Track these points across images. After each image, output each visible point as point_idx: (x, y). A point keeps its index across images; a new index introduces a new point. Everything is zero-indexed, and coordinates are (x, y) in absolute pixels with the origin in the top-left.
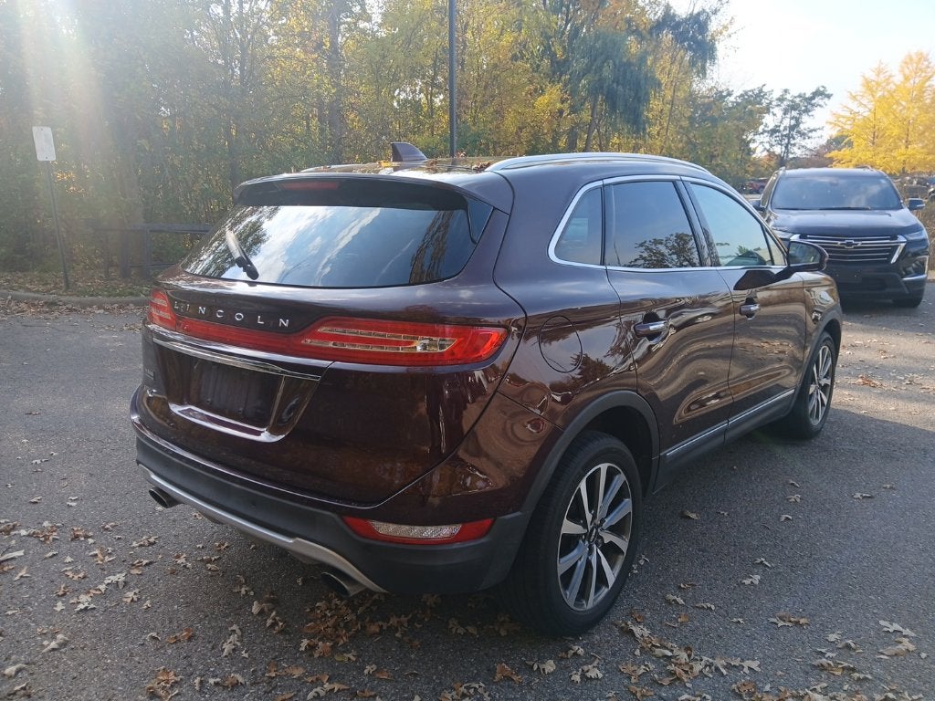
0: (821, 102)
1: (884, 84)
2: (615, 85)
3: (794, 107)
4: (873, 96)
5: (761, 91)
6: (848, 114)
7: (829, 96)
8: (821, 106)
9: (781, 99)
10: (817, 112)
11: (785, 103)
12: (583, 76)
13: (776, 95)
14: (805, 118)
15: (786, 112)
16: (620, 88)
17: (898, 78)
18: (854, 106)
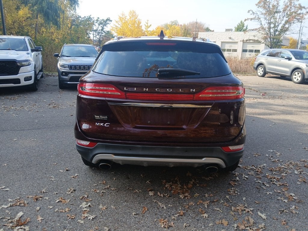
0: (109, 23)
1: (124, 19)
2: (48, 10)
3: (101, 23)
4: (122, 22)
5: (90, 17)
6: (115, 27)
7: (111, 21)
8: (108, 24)
9: (97, 20)
10: (108, 25)
11: (99, 22)
12: (35, 5)
13: (96, 19)
14: (105, 27)
15: (99, 25)
16: (50, 11)
17: (128, 17)
18: (117, 25)
